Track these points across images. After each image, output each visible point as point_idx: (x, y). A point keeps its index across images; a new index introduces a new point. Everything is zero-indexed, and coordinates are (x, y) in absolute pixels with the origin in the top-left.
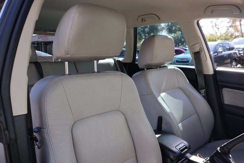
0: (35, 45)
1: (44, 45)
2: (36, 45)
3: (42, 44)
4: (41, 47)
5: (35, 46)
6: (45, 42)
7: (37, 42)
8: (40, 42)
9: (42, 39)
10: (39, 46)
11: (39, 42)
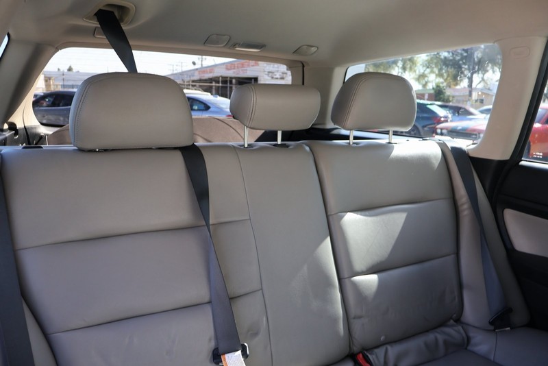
0: (217, 85)
1: (236, 84)
2: (220, 85)
3: (234, 81)
4: (231, 88)
5: (219, 87)
6: (239, 78)
7: (222, 77)
8: (228, 79)
9: (235, 70)
10: (227, 87)
11: (227, 77)
